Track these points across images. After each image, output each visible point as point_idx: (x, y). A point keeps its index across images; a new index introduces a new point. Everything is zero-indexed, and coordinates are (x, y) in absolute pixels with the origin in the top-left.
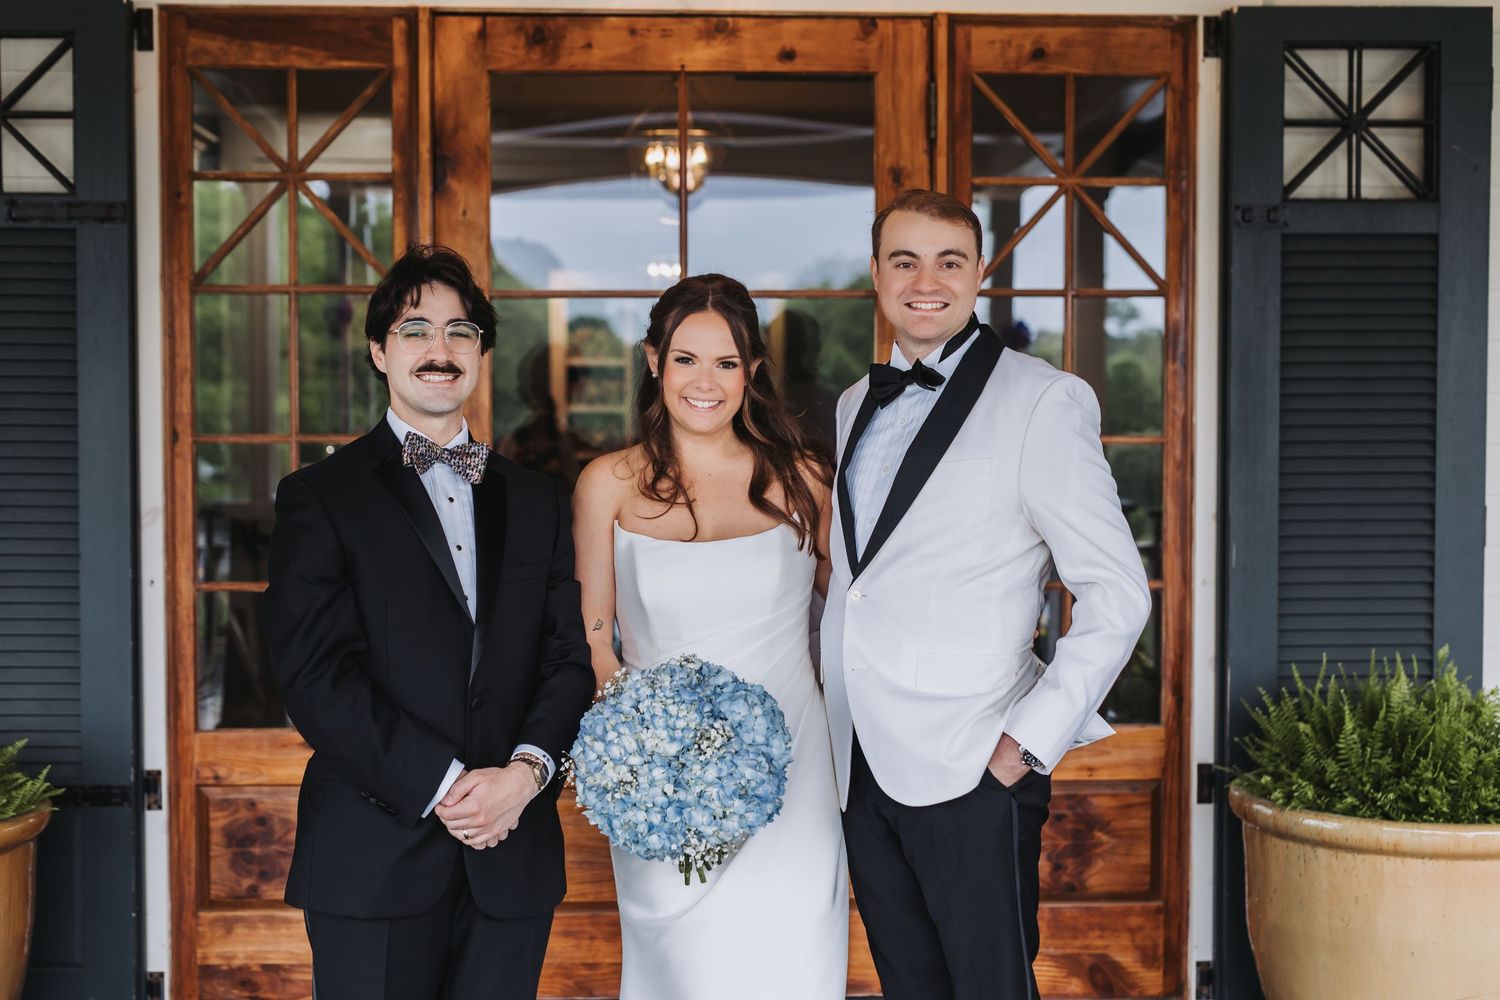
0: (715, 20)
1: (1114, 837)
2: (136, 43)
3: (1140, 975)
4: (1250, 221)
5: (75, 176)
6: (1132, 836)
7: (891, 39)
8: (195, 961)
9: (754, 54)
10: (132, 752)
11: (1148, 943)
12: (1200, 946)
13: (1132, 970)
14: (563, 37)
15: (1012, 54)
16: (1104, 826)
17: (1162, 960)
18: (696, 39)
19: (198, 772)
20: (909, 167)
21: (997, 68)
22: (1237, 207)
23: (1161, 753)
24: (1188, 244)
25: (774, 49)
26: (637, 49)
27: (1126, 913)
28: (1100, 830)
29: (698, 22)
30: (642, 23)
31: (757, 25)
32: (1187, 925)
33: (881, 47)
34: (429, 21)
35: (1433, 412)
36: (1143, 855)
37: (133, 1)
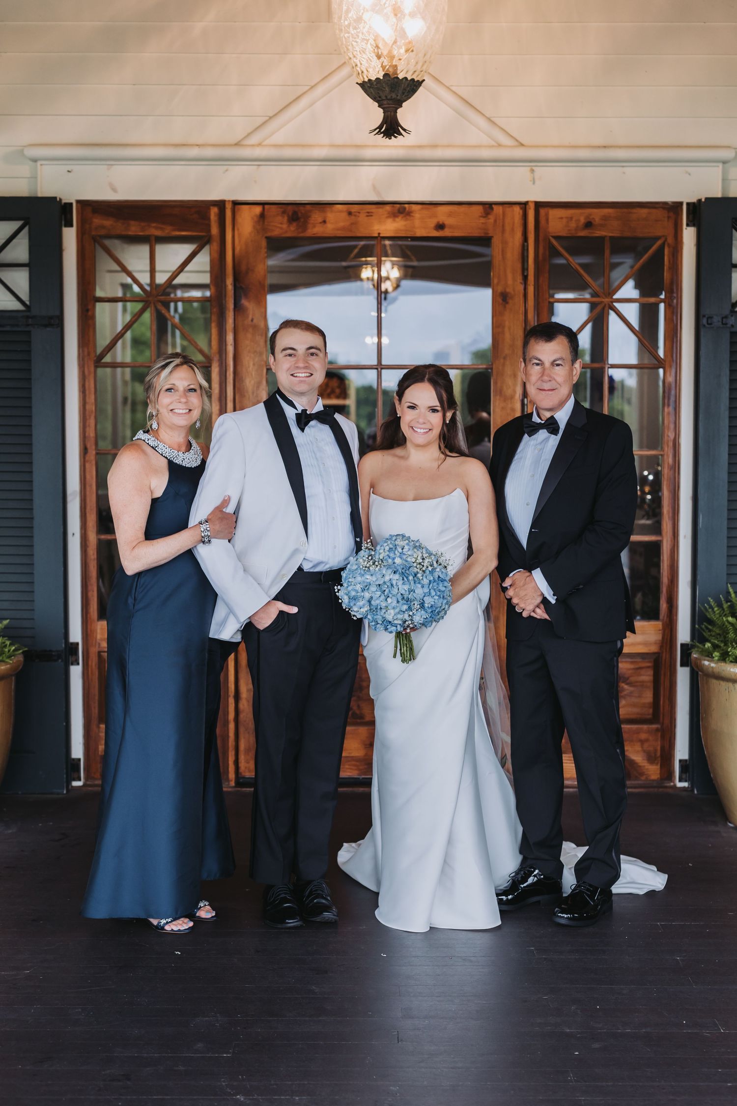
0: (398, 206)
1: (631, 686)
2: (63, 223)
3: (646, 767)
4: (711, 324)
5: (30, 301)
6: (642, 684)
7: (501, 217)
8: (98, 753)
9: (422, 226)
10: (63, 631)
11: (651, 749)
12: (682, 751)
13: (643, 764)
14: (310, 217)
15: (573, 225)
16: (626, 680)
17: (659, 759)
18: (388, 217)
19: (99, 644)
20: (512, 292)
21: (563, 233)
22: (704, 316)
23: (659, 637)
24: (677, 337)
25: (432, 223)
26: (352, 224)
27: (638, 732)
28: (623, 682)
29: (388, 208)
30: (355, 208)
31: (422, 209)
32: (675, 739)
33: (495, 221)
34: (231, 208)
36: (648, 697)
37: (62, 197)
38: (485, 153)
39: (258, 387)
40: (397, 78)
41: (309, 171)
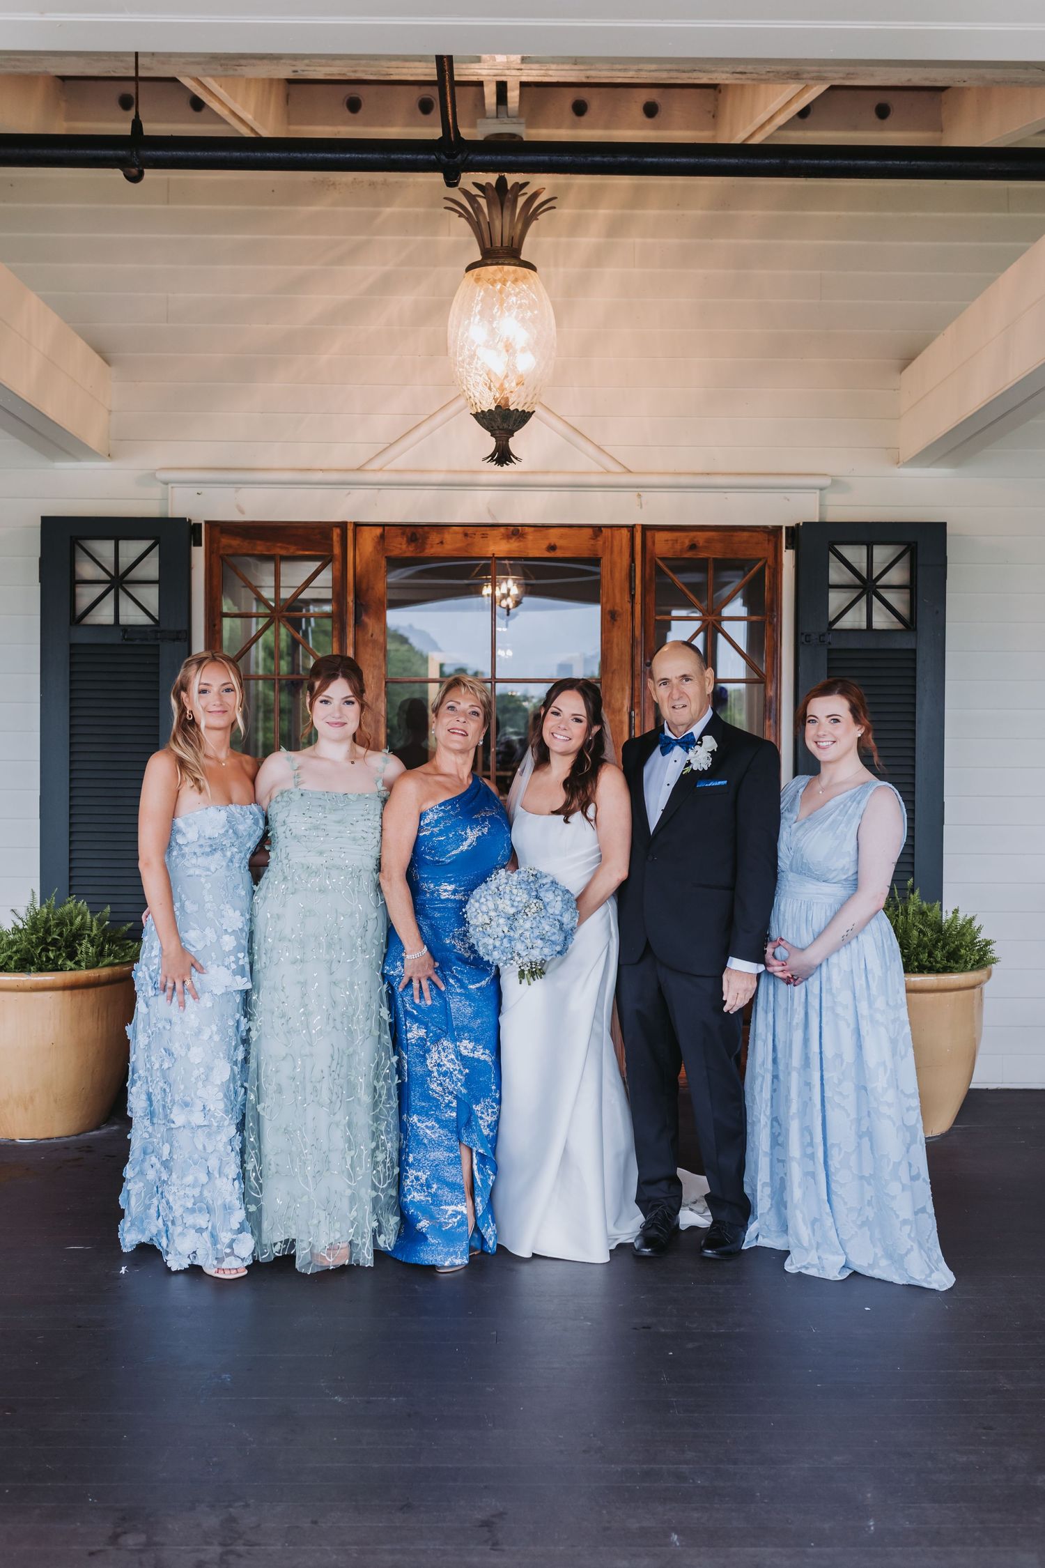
0: (512, 528)
2: (192, 542)
4: (809, 642)
5: (160, 615)
7: (610, 539)
9: (535, 548)
14: (428, 538)
15: (678, 547)
18: (502, 539)
20: (620, 610)
21: (670, 556)
22: (802, 634)
24: (777, 654)
25: (544, 544)
26: (468, 545)
29: (502, 530)
30: (470, 530)
31: (535, 531)
33: (604, 543)
34: (353, 529)
35: (914, 749)
37: (191, 518)
38: (594, 479)
39: (377, 699)
40: (509, 410)
41: (427, 495)
